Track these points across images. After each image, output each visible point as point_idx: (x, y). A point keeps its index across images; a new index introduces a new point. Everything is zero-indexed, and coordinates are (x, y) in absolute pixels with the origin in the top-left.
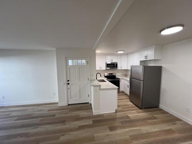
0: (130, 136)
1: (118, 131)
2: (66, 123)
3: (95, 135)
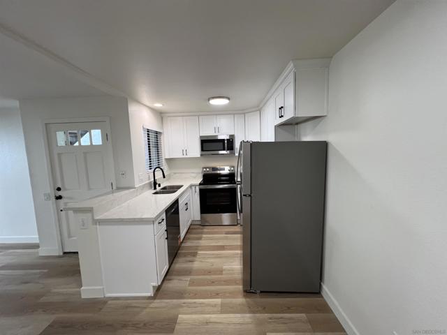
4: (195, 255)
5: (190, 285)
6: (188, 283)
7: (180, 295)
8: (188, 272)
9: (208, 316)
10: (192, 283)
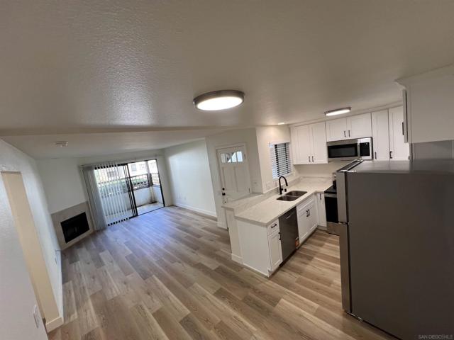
0: (221, 323)
1: (221, 303)
2: (196, 252)
3: (196, 284)
4: (310, 259)
5: (297, 282)
6: (296, 279)
7: (287, 285)
8: (299, 271)
9: (303, 311)
10: (299, 281)
